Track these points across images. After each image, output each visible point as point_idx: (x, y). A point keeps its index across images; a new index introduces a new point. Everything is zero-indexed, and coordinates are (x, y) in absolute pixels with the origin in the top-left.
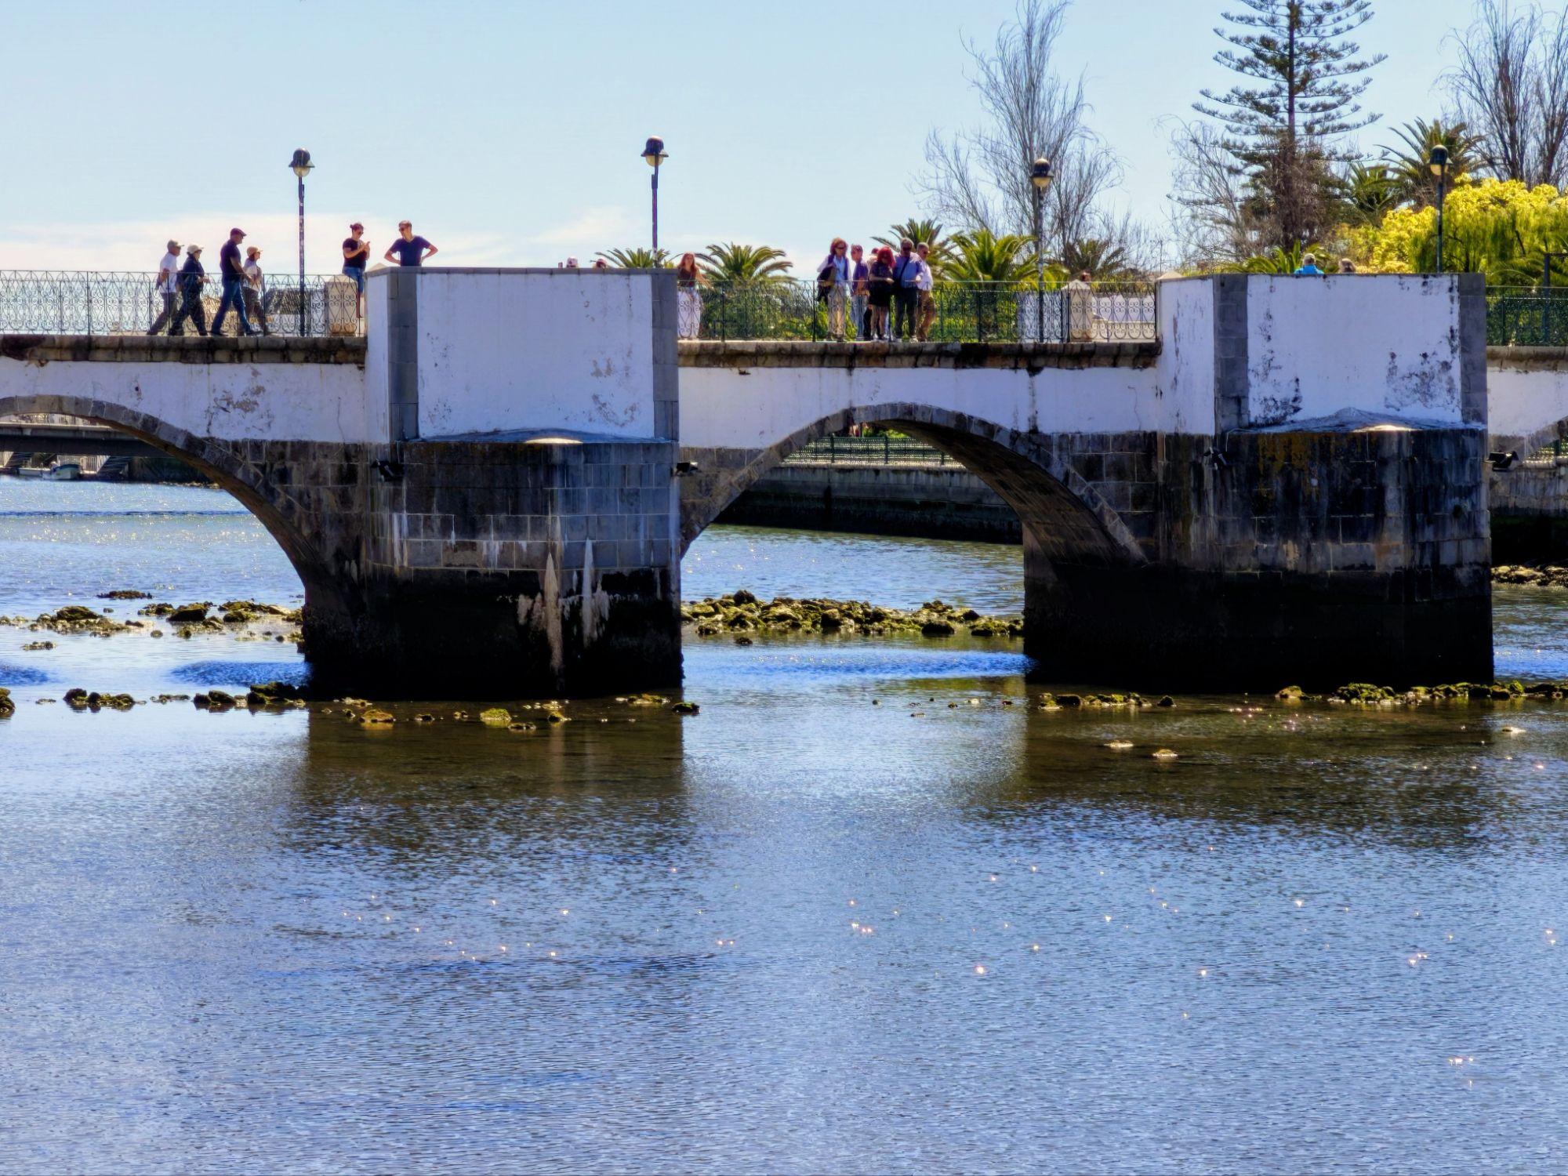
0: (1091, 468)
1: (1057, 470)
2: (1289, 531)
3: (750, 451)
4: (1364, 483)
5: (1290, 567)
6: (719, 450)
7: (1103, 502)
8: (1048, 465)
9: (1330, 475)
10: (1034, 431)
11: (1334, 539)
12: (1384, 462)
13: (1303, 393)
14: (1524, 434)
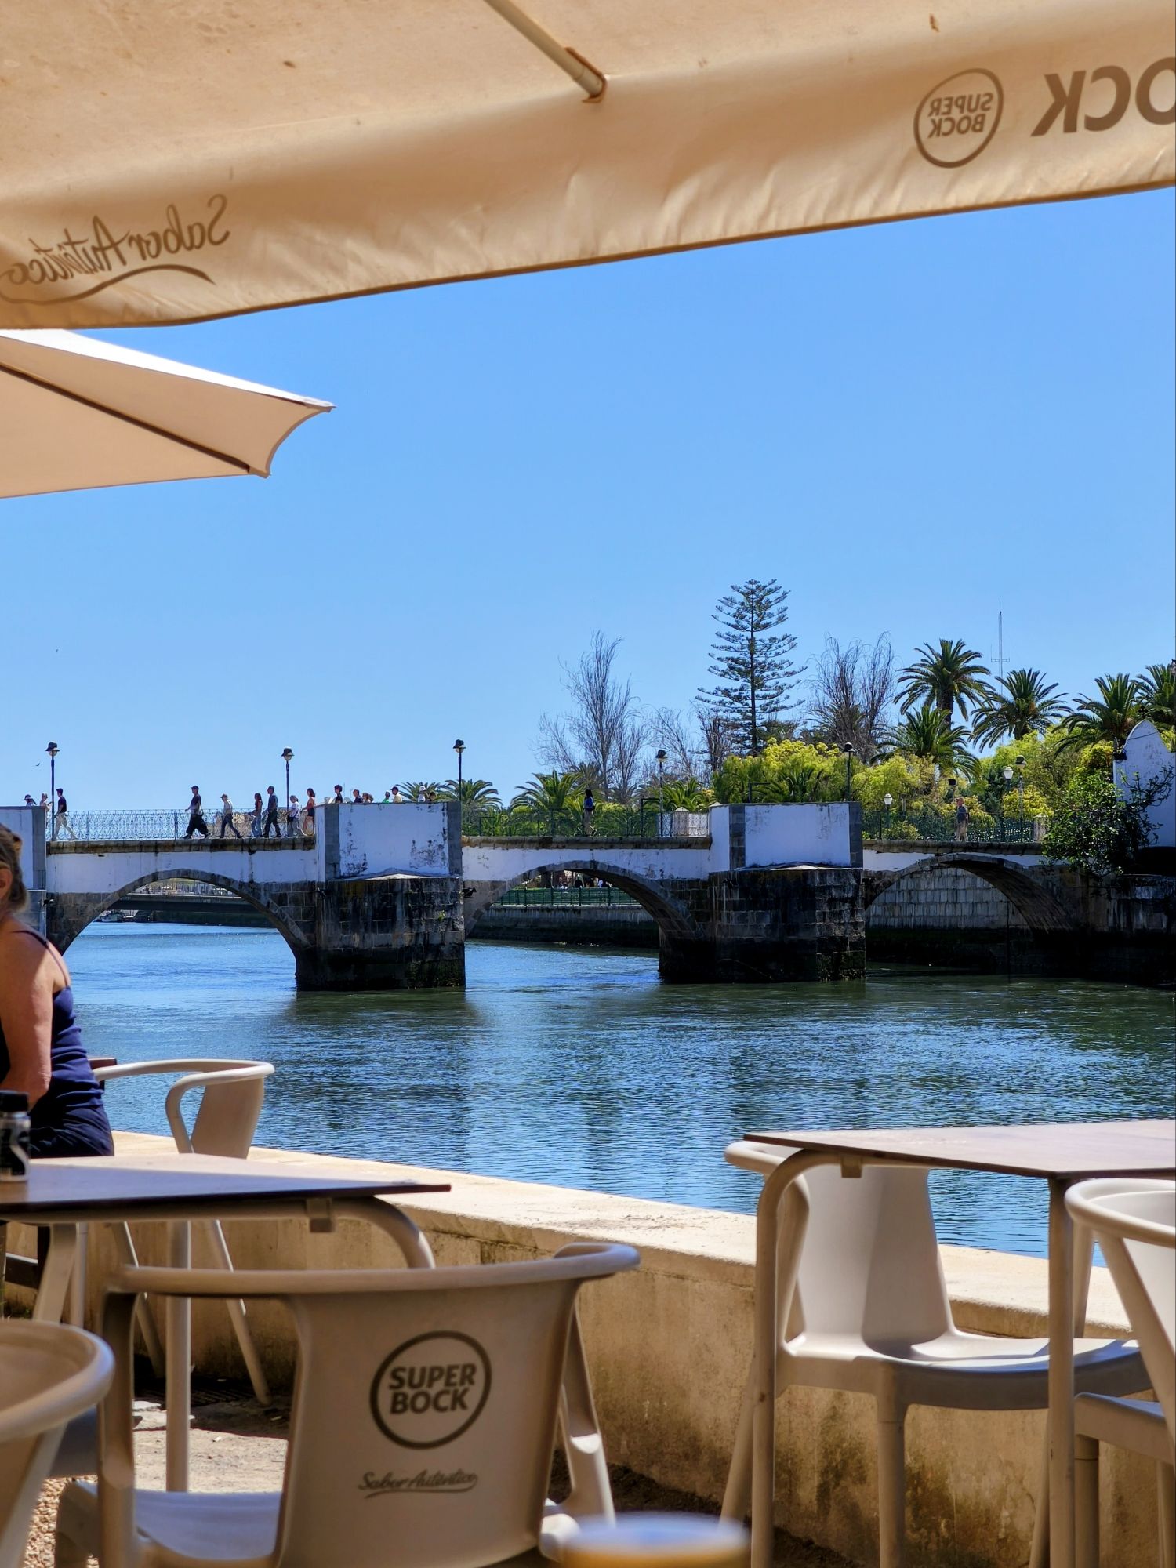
0: (281, 900)
1: (263, 901)
2: (355, 929)
3: (104, 894)
4: (387, 904)
5: (356, 946)
6: (88, 893)
7: (287, 916)
8: (259, 898)
9: (373, 901)
10: (252, 882)
11: (375, 932)
12: (396, 894)
13: (368, 861)
14: (505, 880)
